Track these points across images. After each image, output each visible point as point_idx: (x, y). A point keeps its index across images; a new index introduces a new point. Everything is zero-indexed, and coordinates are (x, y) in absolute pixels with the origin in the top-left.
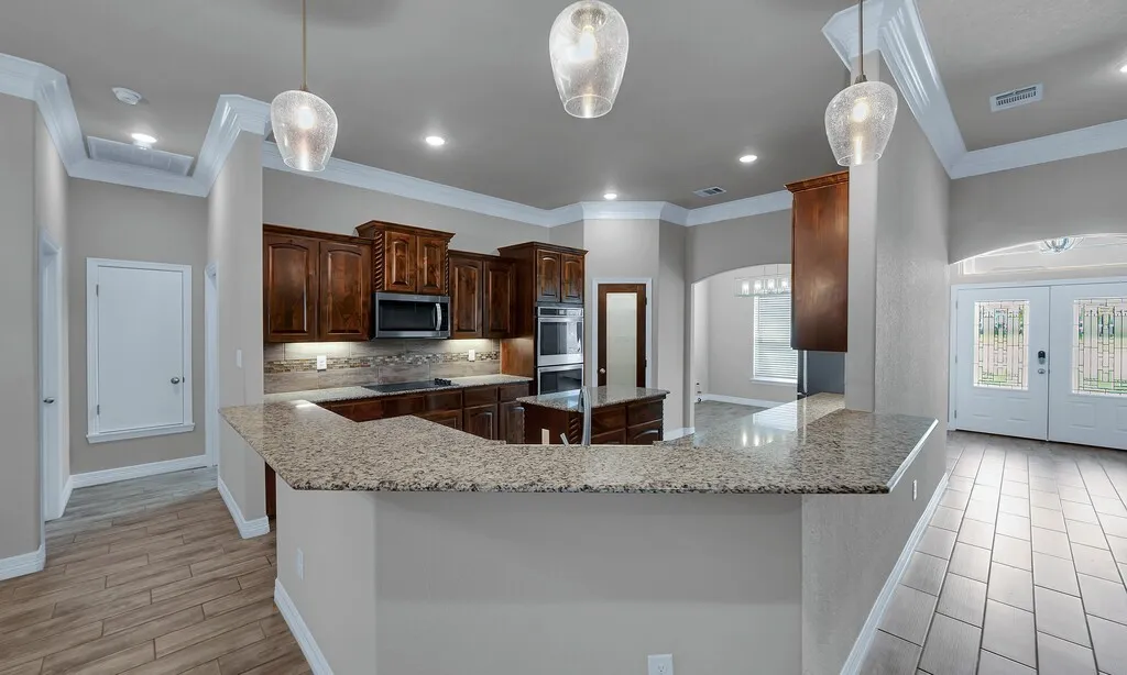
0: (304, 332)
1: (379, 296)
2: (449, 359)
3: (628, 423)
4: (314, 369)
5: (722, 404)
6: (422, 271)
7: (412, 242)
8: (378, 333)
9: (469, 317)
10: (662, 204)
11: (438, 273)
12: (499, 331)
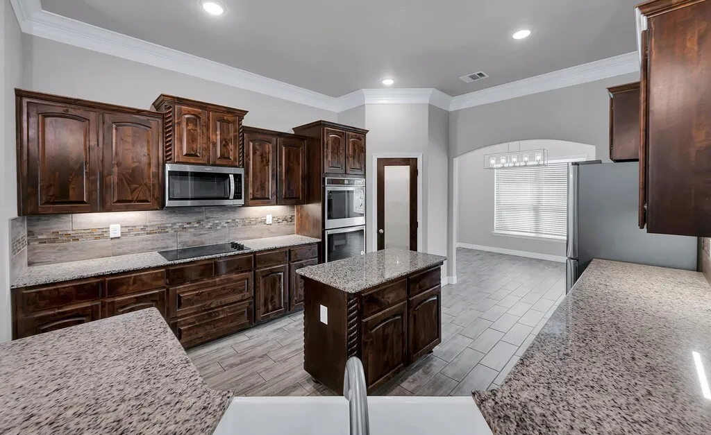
0: (83, 202)
1: (168, 167)
2: (247, 223)
3: (409, 295)
4: (107, 237)
5: (469, 250)
6: (214, 144)
7: (203, 118)
8: (168, 203)
9: (263, 187)
10: (430, 91)
11: (231, 146)
12: (292, 198)
